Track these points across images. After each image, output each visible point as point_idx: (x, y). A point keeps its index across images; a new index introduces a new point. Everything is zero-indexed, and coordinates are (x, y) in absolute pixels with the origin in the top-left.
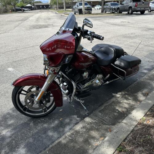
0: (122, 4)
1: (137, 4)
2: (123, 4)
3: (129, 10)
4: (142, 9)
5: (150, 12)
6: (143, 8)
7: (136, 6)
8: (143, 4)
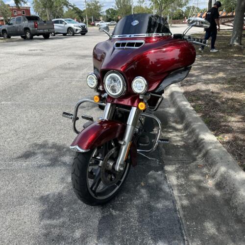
0: (9, 24)
1: (37, 24)
2: (12, 24)
3: (26, 34)
4: (45, 30)
5: (54, 35)
6: (47, 30)
7: (35, 27)
8: (45, 24)
